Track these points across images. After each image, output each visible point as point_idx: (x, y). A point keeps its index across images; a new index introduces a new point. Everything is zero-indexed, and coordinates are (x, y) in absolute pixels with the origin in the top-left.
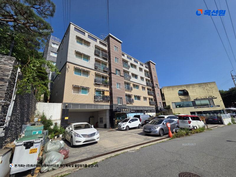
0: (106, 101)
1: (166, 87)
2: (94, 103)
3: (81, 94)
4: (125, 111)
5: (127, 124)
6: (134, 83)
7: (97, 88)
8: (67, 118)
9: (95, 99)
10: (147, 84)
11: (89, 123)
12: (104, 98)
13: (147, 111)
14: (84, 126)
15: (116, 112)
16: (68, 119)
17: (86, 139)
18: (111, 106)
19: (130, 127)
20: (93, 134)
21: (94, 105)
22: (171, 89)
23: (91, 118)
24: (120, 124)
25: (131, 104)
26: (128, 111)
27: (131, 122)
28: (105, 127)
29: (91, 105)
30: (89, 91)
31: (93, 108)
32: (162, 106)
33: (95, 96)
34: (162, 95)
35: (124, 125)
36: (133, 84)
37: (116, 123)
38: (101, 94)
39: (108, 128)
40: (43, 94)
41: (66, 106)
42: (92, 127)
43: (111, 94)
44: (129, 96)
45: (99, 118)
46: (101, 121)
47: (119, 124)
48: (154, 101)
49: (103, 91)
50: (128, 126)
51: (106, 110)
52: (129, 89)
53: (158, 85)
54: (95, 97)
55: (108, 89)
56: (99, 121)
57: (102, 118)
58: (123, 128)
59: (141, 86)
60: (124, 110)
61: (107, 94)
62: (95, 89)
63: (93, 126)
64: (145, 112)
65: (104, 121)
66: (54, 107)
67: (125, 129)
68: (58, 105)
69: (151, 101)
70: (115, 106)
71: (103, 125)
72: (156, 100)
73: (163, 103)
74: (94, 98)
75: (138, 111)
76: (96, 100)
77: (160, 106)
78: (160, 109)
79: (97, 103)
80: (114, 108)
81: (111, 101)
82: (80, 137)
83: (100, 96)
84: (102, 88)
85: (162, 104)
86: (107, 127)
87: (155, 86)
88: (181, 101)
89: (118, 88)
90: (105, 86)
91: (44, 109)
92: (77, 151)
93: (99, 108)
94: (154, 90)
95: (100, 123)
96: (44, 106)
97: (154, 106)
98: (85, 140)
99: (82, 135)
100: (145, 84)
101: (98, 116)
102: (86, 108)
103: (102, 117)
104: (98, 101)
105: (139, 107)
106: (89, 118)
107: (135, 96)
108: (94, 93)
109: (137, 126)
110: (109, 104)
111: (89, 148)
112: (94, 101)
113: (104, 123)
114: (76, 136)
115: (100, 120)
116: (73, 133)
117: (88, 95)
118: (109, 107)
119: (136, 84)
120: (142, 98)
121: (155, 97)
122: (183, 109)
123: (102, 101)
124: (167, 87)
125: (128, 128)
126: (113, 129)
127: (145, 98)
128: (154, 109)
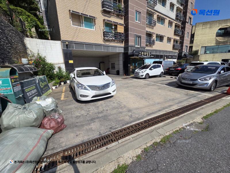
0: (119, 41)
1: (201, 23)
2: (103, 43)
3: (84, 28)
4: (144, 55)
5: (148, 71)
6: (160, 15)
7: (106, 18)
8: (71, 62)
9: (104, 36)
10: (177, 16)
11: (100, 68)
12: (117, 37)
13: (168, 57)
14: (94, 72)
15: (133, 55)
16: (73, 63)
17: (96, 93)
18: (126, 48)
19: (150, 75)
20: (107, 86)
21: (104, 46)
22: (208, 26)
23: (101, 64)
24: (138, 71)
25: (150, 46)
26: (147, 55)
27: (152, 69)
28: (118, 73)
29: (100, 45)
30: (95, 24)
31: (103, 50)
32: (188, 51)
33: (104, 32)
34: (193, 36)
35: (143, 73)
36: (158, 15)
37: (131, 70)
38: (112, 29)
39: (122, 75)
40: (33, 28)
41: (67, 45)
42: (104, 75)
43: (126, 29)
44: (149, 35)
45: (110, 64)
46: (113, 67)
47: (136, 71)
48: (179, 44)
49: (115, 25)
50: (148, 74)
51: (119, 53)
52: (151, 24)
53: (192, 20)
54: (105, 34)
55: (122, 22)
56: (110, 67)
57: (114, 64)
58: (142, 76)
59: (168, 19)
60: (143, 53)
61: (121, 30)
62: (104, 20)
63: (104, 73)
64: (165, 58)
65: (116, 66)
66: (51, 46)
67: (144, 77)
68: (55, 44)
69: (175, 44)
70: (131, 48)
71: (115, 71)
72: (182, 43)
73: (190, 47)
74: (102, 35)
75: (157, 57)
76: (106, 38)
77: (185, 51)
78: (185, 55)
79: (107, 43)
80: (130, 51)
81: (127, 41)
82: (85, 89)
83: (112, 33)
84: (114, 19)
85: (188, 48)
86: (120, 73)
87: (187, 21)
88: (215, 45)
89: (137, 20)
90: (118, 16)
91: (38, 48)
92: (83, 112)
93: (111, 50)
94: (184, 28)
95: (112, 69)
96: (37, 45)
97: (177, 51)
98: (94, 94)
99: (89, 86)
100: (174, 17)
101: (109, 61)
102: (94, 49)
103: (114, 62)
104: (108, 41)
105: (160, 51)
106: (99, 64)
107: (157, 36)
108: (103, 28)
109: (159, 74)
110: (123, 45)
111: (101, 105)
112: (104, 39)
113: (116, 70)
114: (80, 88)
115: (112, 65)
116: (76, 81)
117: (94, 30)
118: (123, 49)
119: (162, 16)
120: (165, 39)
121: (182, 38)
122: (214, 55)
123: (115, 40)
124: (203, 23)
125: (148, 77)
126: (128, 77)
127: (169, 39)
128: (177, 55)
